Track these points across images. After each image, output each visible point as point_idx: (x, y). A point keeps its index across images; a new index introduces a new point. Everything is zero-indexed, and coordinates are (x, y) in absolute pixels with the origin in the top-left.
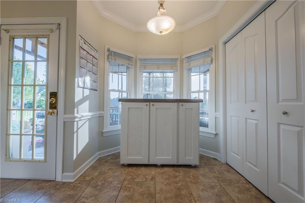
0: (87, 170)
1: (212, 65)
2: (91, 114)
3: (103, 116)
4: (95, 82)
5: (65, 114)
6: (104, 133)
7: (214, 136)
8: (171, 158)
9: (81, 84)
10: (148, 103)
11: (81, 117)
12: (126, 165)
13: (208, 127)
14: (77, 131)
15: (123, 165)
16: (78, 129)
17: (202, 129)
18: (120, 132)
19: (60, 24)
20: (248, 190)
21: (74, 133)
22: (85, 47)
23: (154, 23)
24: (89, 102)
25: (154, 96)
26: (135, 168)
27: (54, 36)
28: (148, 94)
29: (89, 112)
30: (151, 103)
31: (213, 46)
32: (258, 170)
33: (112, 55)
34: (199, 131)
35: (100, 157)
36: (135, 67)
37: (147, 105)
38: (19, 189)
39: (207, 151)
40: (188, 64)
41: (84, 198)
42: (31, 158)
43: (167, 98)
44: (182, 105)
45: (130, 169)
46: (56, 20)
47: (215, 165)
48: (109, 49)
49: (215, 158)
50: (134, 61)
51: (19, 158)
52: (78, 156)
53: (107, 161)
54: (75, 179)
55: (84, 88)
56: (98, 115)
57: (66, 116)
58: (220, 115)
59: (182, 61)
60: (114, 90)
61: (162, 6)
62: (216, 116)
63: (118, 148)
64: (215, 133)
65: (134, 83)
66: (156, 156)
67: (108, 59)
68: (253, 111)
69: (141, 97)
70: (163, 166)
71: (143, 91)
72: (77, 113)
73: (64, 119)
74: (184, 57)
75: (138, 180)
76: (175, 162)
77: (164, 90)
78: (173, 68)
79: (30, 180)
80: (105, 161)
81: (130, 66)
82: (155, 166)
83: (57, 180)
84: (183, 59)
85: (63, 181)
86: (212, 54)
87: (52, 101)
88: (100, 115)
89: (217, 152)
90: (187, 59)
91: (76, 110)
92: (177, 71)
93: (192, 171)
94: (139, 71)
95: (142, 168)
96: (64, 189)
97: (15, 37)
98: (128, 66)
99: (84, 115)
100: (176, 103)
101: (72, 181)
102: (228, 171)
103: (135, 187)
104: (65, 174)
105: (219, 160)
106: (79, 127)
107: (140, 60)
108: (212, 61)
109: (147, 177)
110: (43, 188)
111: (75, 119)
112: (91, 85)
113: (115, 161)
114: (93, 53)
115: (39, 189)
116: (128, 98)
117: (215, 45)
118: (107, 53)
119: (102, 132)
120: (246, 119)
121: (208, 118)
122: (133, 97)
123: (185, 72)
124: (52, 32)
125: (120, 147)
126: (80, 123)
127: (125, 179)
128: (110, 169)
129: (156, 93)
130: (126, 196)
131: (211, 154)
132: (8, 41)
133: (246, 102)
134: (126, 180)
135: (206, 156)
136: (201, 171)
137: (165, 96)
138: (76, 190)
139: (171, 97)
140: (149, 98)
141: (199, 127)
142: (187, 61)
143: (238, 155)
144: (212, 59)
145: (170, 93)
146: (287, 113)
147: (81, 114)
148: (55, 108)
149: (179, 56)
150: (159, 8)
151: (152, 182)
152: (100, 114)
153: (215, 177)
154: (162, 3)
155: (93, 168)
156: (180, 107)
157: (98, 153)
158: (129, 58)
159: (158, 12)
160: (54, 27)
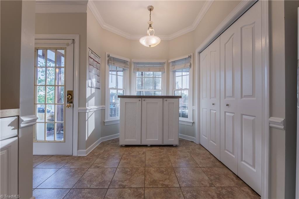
0: (94, 149)
1: (191, 69)
2: (96, 107)
3: (105, 109)
4: (99, 82)
5: (79, 107)
6: (105, 123)
7: (192, 124)
8: (157, 140)
9: (90, 85)
10: (140, 99)
11: (90, 109)
12: (124, 146)
13: (187, 118)
14: (88, 120)
15: (122, 146)
16: (88, 118)
17: (181, 119)
18: (119, 122)
19: (74, 40)
20: (209, 158)
21: (86, 121)
22: (92, 56)
23: (144, 40)
24: (95, 98)
25: (146, 93)
26: (130, 148)
27: (70, 49)
28: (140, 92)
29: (95, 106)
30: (143, 99)
31: (192, 54)
32: (216, 145)
33: (111, 60)
34: (179, 121)
35: (102, 141)
36: (130, 69)
37: (140, 100)
38: (48, 160)
39: (186, 136)
40: (173, 67)
41: (96, 164)
42: (53, 140)
43: (156, 95)
44: (166, 100)
45: (127, 149)
46: (71, 37)
47: (191, 145)
48: (109, 55)
49: (192, 141)
50: (129, 64)
51: (44, 140)
52: (88, 138)
53: (109, 144)
54: (87, 154)
55: (91, 87)
56: (101, 109)
57: (80, 108)
58: (196, 108)
59: (168, 64)
60: (113, 88)
61: (151, 26)
62: (193, 109)
63: (118, 135)
64: (193, 122)
65: (129, 82)
66: (146, 139)
67: (108, 63)
68: (213, 104)
69: (135, 94)
70: (152, 146)
71: (137, 89)
72: (88, 107)
73: (78, 111)
74: (170, 61)
75: (133, 154)
76: (160, 143)
77: (154, 88)
78: (161, 70)
79: (53, 156)
80: (107, 144)
81: (126, 69)
82: (146, 146)
83: (73, 155)
84: (169, 63)
85: (78, 155)
86: (191, 60)
87: (69, 97)
88: (102, 109)
89: (194, 137)
90: (172, 63)
91: (87, 103)
92: (164, 72)
93: (173, 149)
94: (133, 72)
95: (136, 148)
96: (81, 160)
97: (39, 49)
98: (124, 68)
99: (92, 108)
100: (162, 99)
101: (85, 155)
102: (199, 149)
103: (131, 158)
104: (79, 150)
105: (195, 142)
106: (89, 117)
107: (135, 63)
108: (190, 66)
109: (140, 152)
110: (65, 160)
111: (86, 111)
112: (96, 85)
113: (115, 144)
114: (97, 60)
115: (62, 160)
116: (124, 95)
117: (193, 54)
118: (107, 59)
119: (104, 122)
120: (211, 110)
121: (187, 111)
122: (128, 94)
123: (171, 74)
124: (68, 46)
125: (119, 134)
126: (90, 114)
127: (123, 154)
128: (111, 149)
129: (147, 90)
130: (125, 162)
131: (189, 138)
132: (34, 52)
133: (210, 99)
134: (125, 154)
135: (186, 140)
136: (180, 149)
137: (155, 94)
138: (89, 160)
139: (159, 94)
140: (142, 95)
141: (179, 118)
142: (172, 65)
143: (206, 136)
144: (191, 64)
145: (159, 91)
146: (228, 105)
147: (90, 107)
148: (72, 102)
149: (166, 60)
150: (149, 29)
151: (143, 155)
152: (102, 107)
153: (188, 152)
154: (151, 24)
155: (99, 148)
156: (165, 102)
157: (101, 138)
158: (125, 62)
159: (148, 31)
160: (70, 42)
